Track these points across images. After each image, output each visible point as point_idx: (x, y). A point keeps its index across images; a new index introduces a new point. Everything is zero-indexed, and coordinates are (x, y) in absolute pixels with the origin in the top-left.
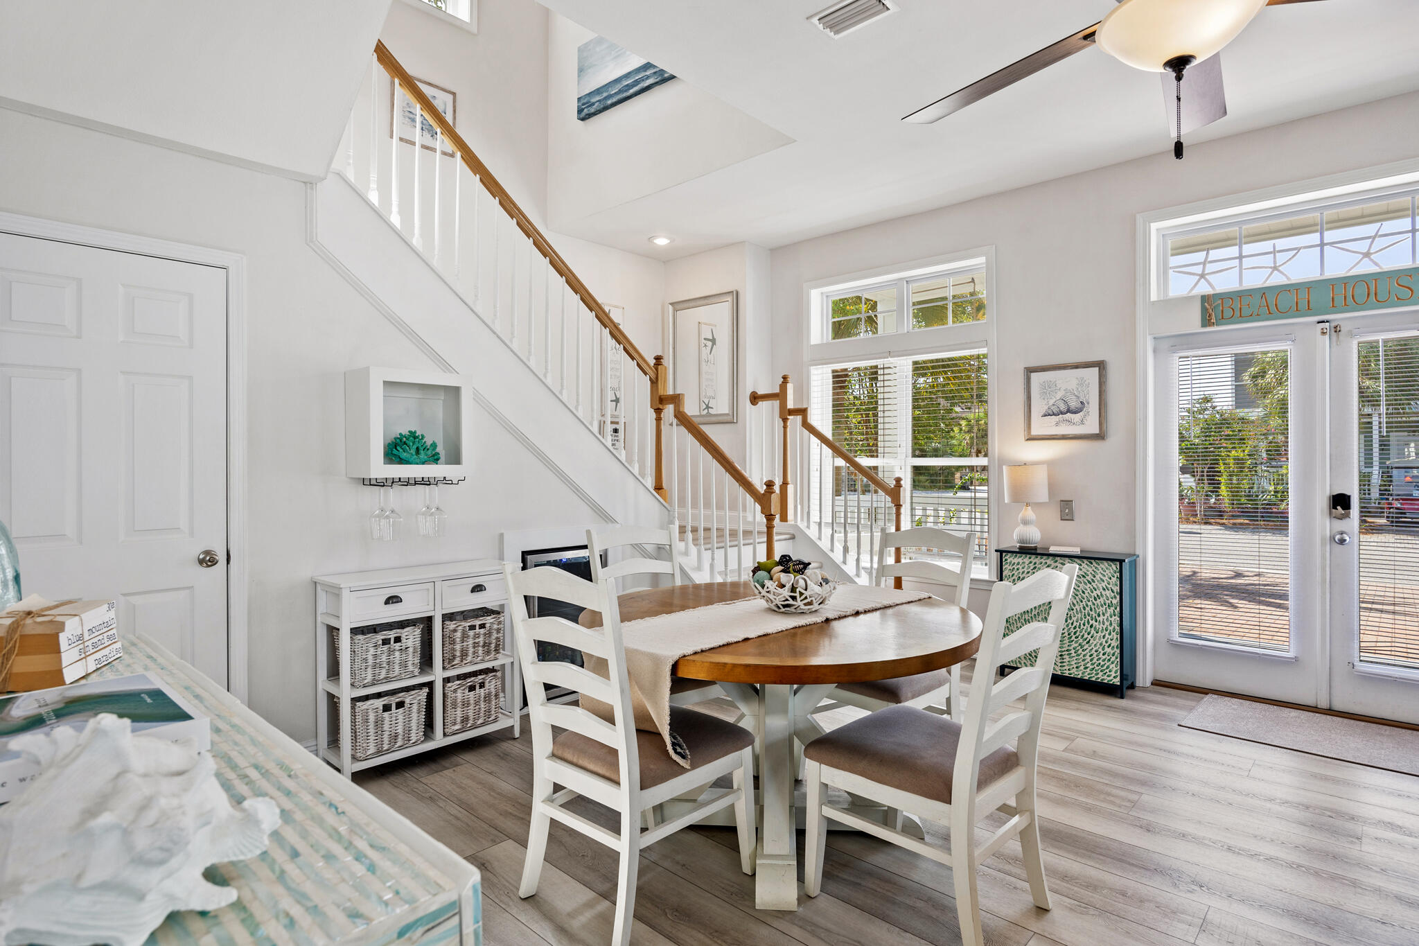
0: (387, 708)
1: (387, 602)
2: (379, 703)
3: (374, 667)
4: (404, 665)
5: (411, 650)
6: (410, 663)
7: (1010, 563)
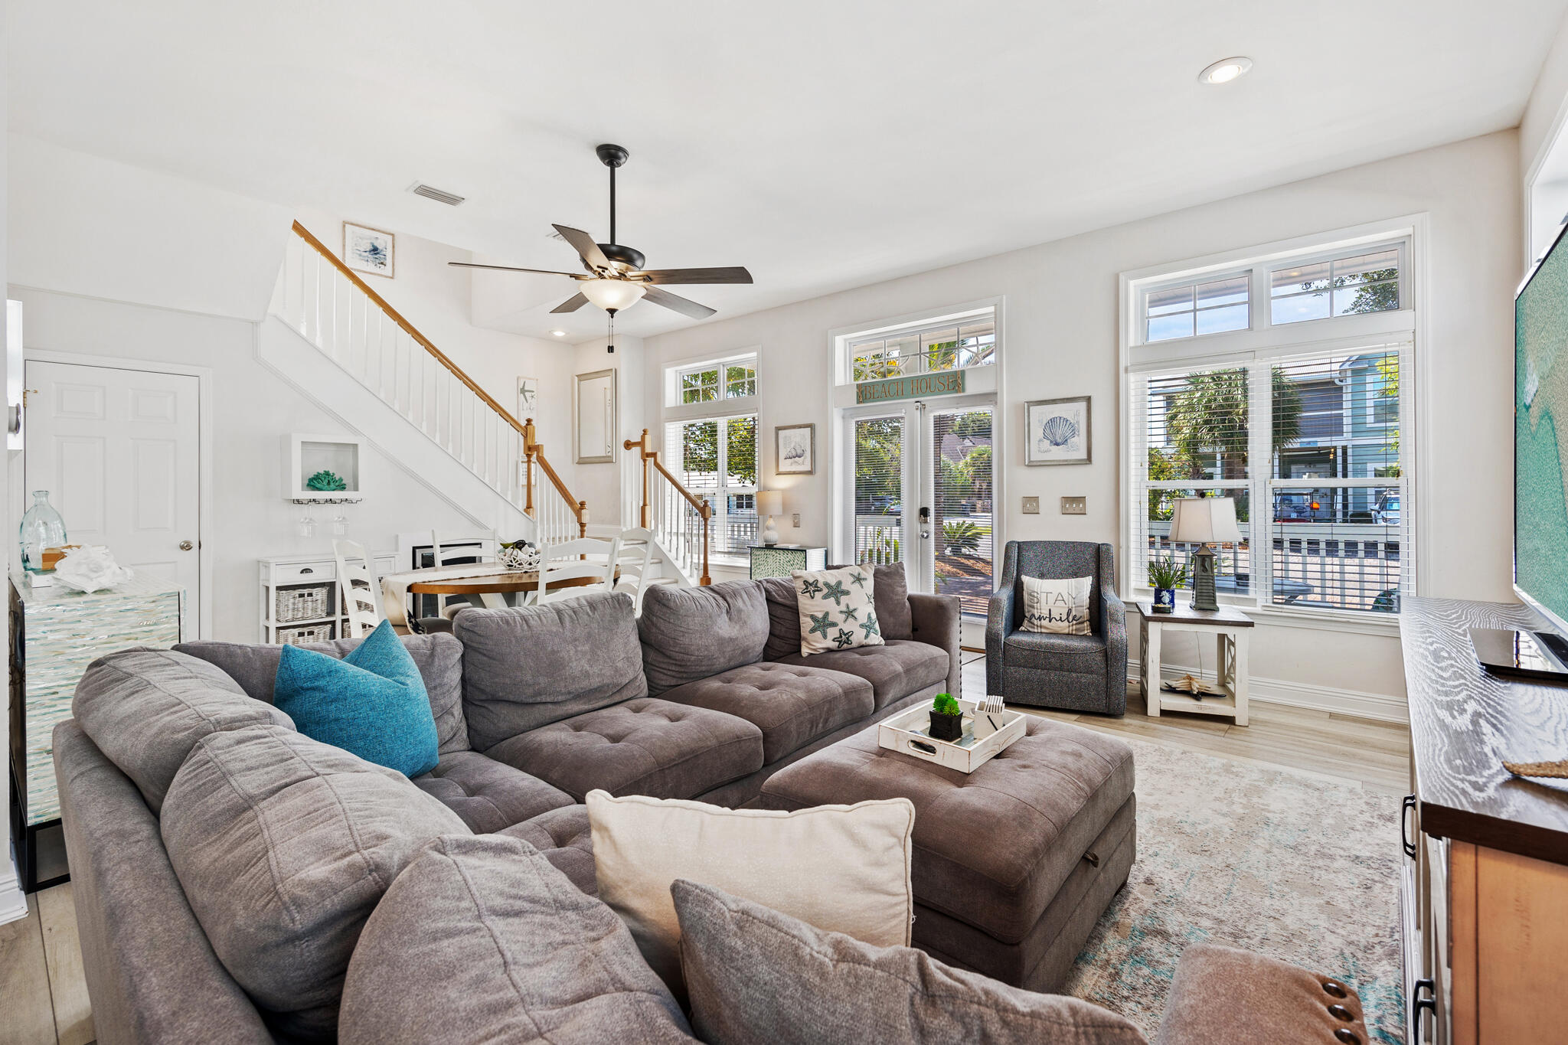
0: (301, 634)
1: (302, 572)
2: (296, 631)
3: (294, 609)
4: (314, 610)
5: (320, 602)
6: (319, 610)
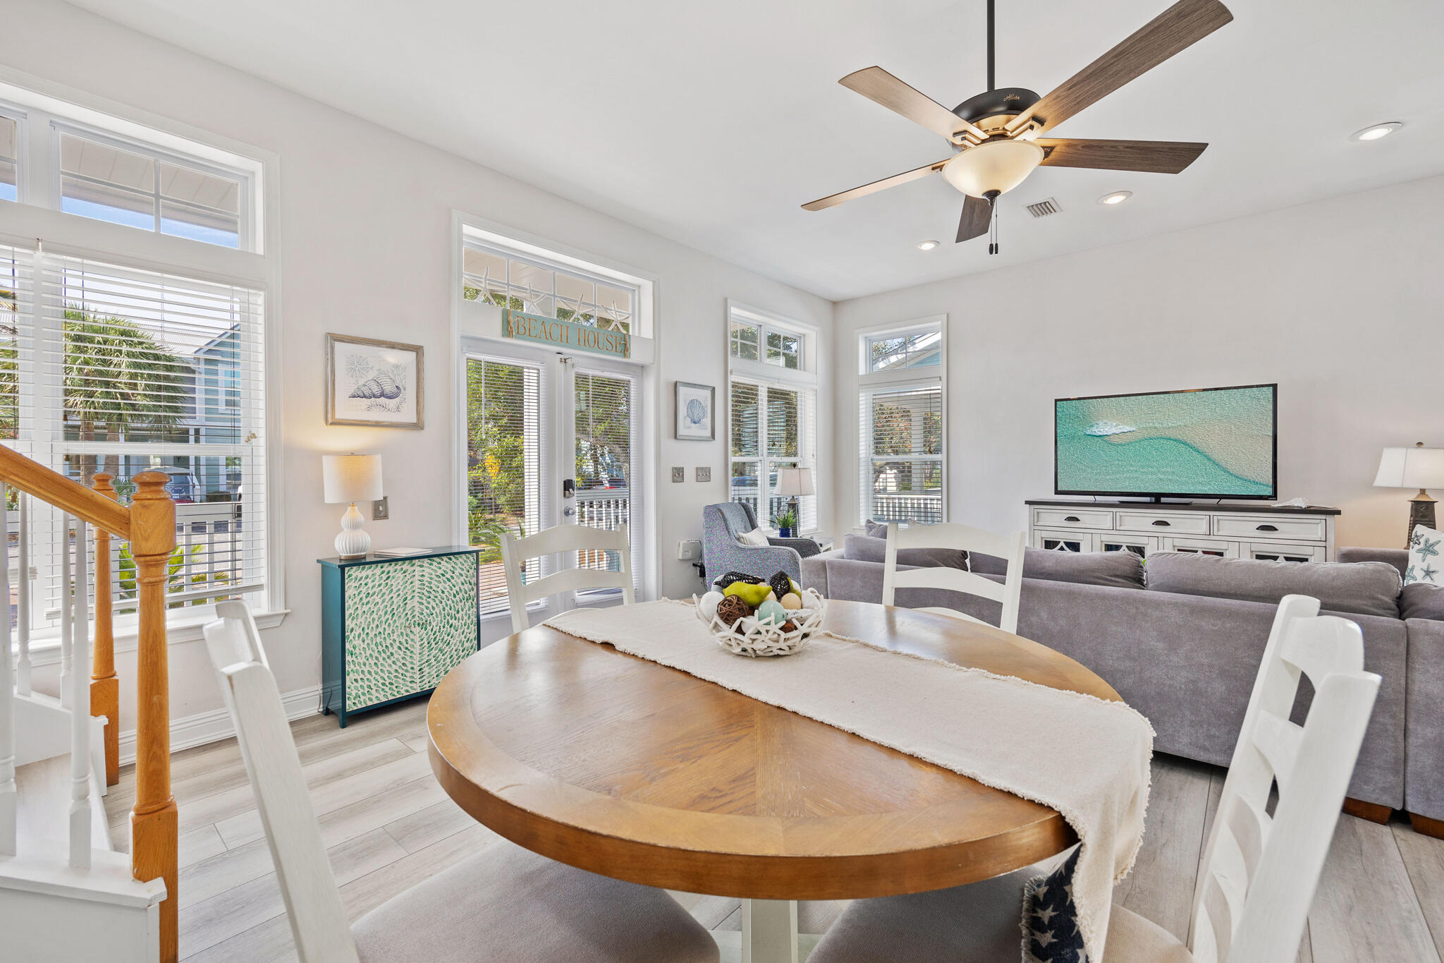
7: (356, 578)
